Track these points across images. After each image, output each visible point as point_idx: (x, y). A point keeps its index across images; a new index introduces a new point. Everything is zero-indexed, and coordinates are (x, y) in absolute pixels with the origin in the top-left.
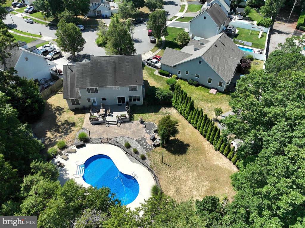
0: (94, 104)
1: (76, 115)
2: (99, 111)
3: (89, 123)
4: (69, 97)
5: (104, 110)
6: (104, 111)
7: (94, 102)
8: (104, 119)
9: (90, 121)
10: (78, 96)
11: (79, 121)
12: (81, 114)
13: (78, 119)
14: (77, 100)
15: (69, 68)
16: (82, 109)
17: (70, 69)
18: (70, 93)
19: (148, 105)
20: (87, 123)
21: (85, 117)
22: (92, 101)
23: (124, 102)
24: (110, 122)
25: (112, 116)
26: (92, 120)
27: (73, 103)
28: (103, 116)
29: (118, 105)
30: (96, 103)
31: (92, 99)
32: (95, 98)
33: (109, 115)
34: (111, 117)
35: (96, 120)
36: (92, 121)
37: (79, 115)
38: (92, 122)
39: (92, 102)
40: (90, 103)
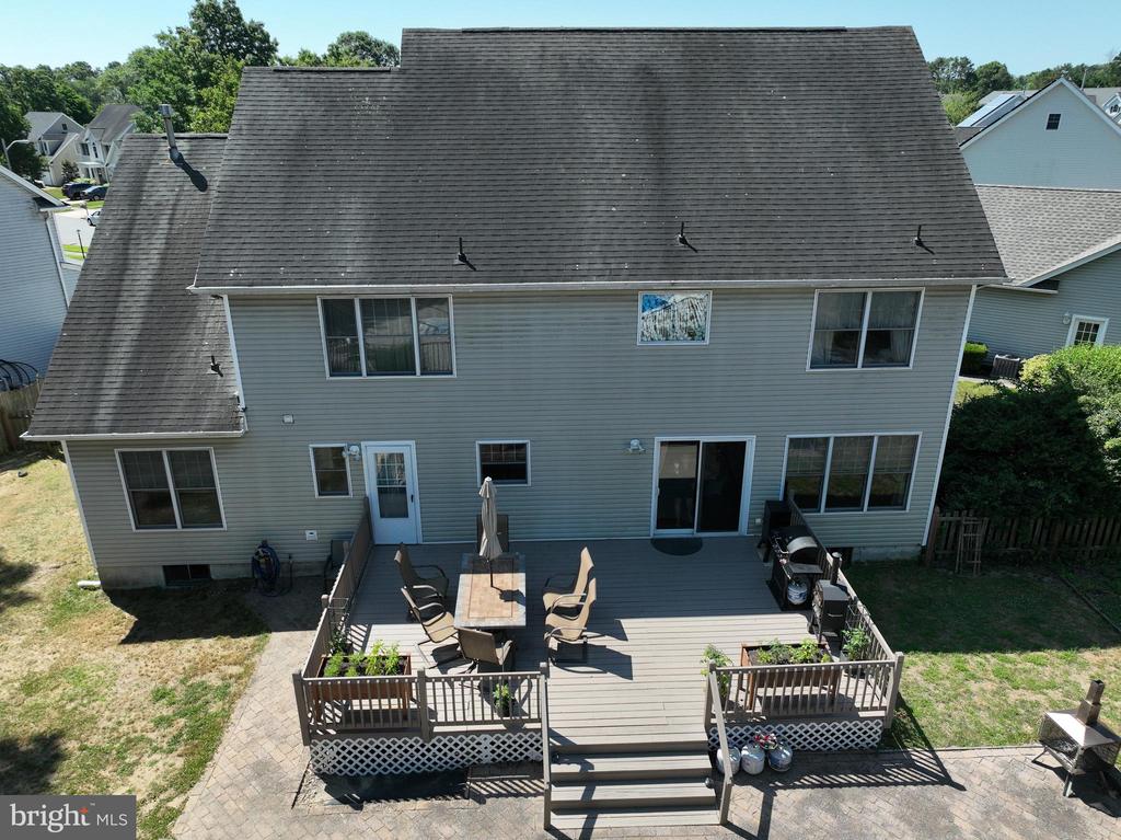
0: (391, 530)
1: (141, 649)
2: (447, 604)
3: (294, 758)
4: (104, 413)
5: (517, 581)
6: (509, 596)
7: (393, 498)
8: (509, 707)
9: (309, 736)
10: (211, 412)
11: (161, 722)
12: (206, 643)
13: (159, 695)
14: (194, 463)
15: (179, 161)
16: (236, 586)
17: (186, 168)
18: (130, 373)
19: (991, 559)
20: (262, 769)
21: (260, 670)
22: (371, 488)
23: (722, 510)
24: (601, 765)
25: (621, 666)
26: (332, 713)
27: (151, 508)
28: (502, 653)
29: (659, 544)
30: (414, 508)
31: (369, 455)
32: (408, 449)
33: (573, 656)
34: (610, 677)
35: (404, 713)
36: (343, 732)
37: (190, 650)
38: (330, 753)
39: (366, 501)
40: (337, 514)
